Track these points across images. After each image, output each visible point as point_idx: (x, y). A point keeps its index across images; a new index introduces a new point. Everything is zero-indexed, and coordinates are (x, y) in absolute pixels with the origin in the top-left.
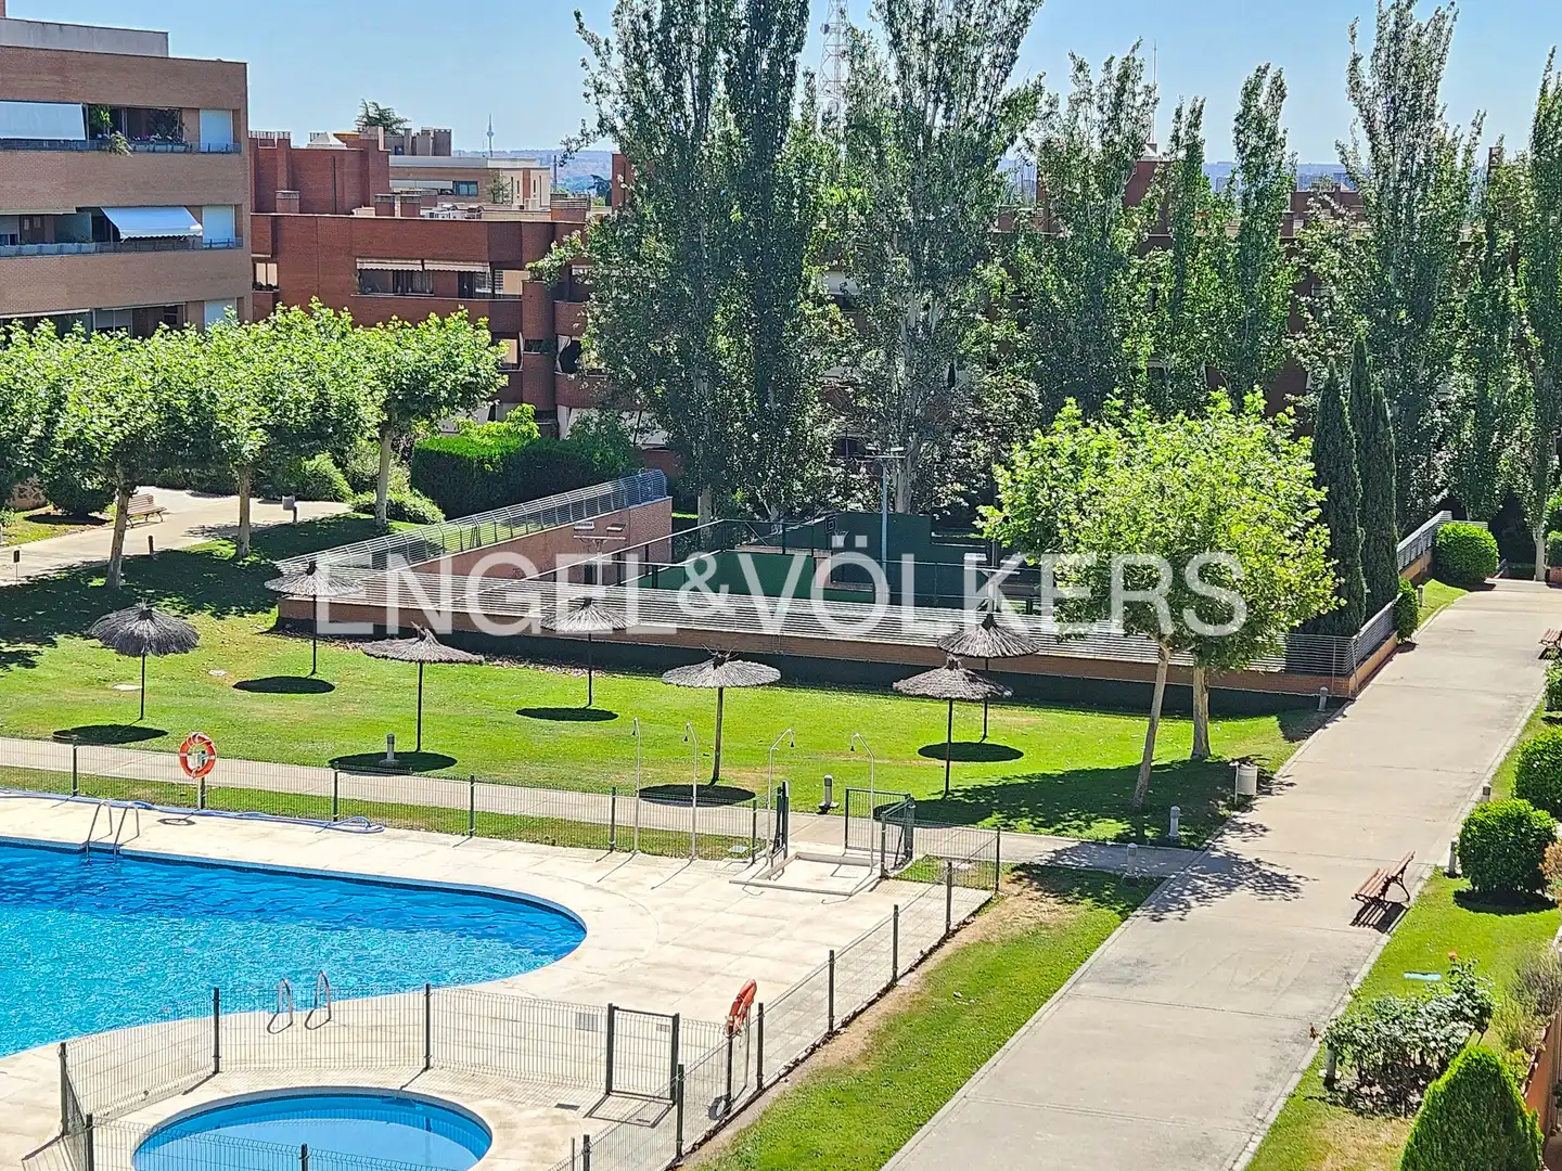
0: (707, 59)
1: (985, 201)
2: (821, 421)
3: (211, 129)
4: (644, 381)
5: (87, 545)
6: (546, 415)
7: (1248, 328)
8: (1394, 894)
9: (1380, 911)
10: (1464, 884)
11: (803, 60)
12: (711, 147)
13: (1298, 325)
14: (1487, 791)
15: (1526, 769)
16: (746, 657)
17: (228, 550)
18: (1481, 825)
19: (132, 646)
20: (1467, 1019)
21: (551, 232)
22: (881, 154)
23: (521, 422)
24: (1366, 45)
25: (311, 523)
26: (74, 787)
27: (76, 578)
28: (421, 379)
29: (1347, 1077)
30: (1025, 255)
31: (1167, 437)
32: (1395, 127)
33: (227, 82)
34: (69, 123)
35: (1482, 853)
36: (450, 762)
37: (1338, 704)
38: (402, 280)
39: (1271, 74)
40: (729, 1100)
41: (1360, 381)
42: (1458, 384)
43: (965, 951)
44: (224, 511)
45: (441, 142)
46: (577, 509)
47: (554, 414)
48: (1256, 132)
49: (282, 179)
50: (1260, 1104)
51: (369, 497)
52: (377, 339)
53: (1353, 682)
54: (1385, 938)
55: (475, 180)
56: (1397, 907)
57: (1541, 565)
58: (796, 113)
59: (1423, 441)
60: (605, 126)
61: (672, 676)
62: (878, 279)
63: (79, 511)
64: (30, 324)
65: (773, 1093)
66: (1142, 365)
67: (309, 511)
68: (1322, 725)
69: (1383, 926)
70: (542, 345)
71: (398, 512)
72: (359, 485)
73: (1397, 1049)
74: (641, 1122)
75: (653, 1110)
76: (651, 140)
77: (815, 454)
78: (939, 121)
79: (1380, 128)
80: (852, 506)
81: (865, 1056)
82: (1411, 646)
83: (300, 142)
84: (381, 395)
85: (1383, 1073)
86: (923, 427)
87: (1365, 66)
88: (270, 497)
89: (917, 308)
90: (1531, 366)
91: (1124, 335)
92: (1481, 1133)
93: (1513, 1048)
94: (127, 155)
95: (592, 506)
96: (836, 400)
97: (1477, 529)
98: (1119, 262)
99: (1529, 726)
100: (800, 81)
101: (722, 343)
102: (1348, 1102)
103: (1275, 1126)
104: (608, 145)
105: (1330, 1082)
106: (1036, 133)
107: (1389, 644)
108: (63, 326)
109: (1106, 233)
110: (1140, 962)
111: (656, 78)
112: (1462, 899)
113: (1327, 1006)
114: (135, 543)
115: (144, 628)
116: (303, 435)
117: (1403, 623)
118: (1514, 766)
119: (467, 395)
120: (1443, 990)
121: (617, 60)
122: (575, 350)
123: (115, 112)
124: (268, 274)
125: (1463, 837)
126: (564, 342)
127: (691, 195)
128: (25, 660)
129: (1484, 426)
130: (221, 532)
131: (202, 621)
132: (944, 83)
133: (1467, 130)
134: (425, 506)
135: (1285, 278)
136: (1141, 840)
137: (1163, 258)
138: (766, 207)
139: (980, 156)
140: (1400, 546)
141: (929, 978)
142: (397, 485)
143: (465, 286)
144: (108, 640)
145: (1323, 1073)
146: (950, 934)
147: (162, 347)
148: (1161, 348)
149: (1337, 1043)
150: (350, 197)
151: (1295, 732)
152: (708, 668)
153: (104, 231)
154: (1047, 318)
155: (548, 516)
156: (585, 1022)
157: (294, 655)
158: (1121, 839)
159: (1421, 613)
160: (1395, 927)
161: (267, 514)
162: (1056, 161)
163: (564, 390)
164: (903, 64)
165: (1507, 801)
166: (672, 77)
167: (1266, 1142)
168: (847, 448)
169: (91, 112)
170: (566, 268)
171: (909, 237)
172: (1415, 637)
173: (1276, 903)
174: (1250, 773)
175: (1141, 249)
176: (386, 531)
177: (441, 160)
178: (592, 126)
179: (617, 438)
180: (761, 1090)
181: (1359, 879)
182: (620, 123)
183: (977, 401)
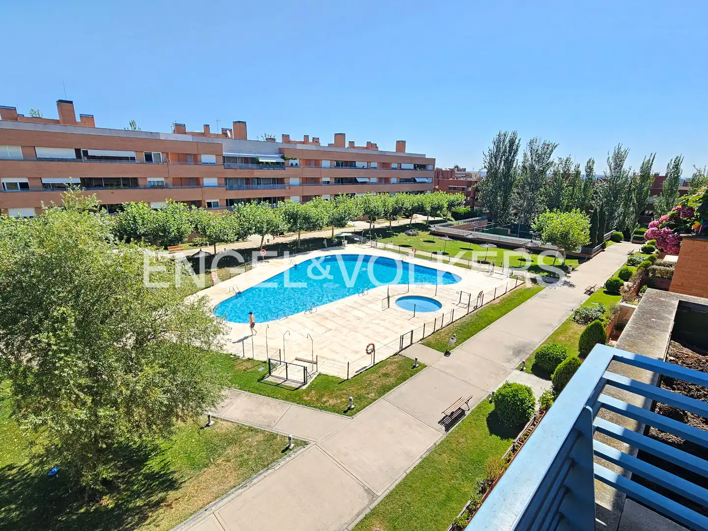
0: (501, 158)
1: (542, 179)
2: (512, 210)
3: (430, 167)
4: (486, 203)
5: (407, 221)
6: (472, 207)
7: (584, 200)
8: (592, 290)
9: (589, 292)
10: (606, 290)
11: (517, 158)
12: (501, 171)
13: (593, 199)
14: (613, 275)
15: (621, 272)
16: (492, 243)
17: (425, 223)
18: (610, 281)
19: (409, 235)
20: (601, 312)
21: (476, 182)
22: (526, 172)
23: (468, 208)
24: (611, 155)
25: (437, 220)
26: (399, 252)
27: (405, 225)
28: (453, 202)
29: (577, 318)
30: (547, 187)
31: (565, 215)
32: (615, 169)
33: (433, 161)
34: (412, 166)
35: (610, 285)
36: (448, 254)
37: (589, 259)
38: (455, 188)
39: (592, 159)
40: (477, 306)
41: (601, 209)
42: (621, 210)
43: (517, 290)
44: (425, 218)
45: (464, 170)
46: (473, 221)
47: (473, 207)
48: (590, 169)
49: (441, 174)
50: (561, 320)
51: (445, 217)
52: (448, 196)
53: (592, 256)
54: (589, 296)
55: (469, 175)
56: (593, 292)
57: (631, 240)
58: (514, 166)
59: (613, 218)
60: (485, 167)
61: (481, 245)
62: (523, 190)
63: (407, 217)
64: (403, 193)
65: (484, 306)
66: (565, 204)
67: (437, 219)
68: (585, 262)
69: (589, 295)
70: (473, 198)
71: (449, 220)
72: (444, 216)
73: (587, 316)
74: (463, 308)
75: (465, 306)
76: (492, 170)
77: (511, 215)
78: (537, 167)
79: (612, 168)
80: (515, 223)
81: (499, 303)
82: (604, 251)
83: (444, 169)
84: (447, 203)
85: (584, 318)
86: (528, 212)
87: (610, 159)
88: (432, 216)
89: (530, 195)
90: (635, 208)
91: (562, 200)
92: (596, 334)
93: (607, 319)
94: (419, 171)
95: (476, 220)
96: (515, 207)
97: (620, 233)
98: (563, 189)
99: (623, 265)
100: (516, 161)
101: (499, 198)
102: (577, 321)
103: (563, 324)
104: (485, 170)
105: (574, 318)
106: (552, 169)
107: (600, 250)
108: (407, 193)
109: (561, 184)
110: (546, 295)
111: (493, 160)
112: (604, 292)
113: (576, 306)
114: (413, 222)
115: (411, 233)
116: (436, 208)
117: (603, 247)
118: (619, 272)
119: (459, 204)
120: (597, 306)
121: (488, 158)
122: (477, 199)
123: (418, 165)
124: (437, 187)
125: (607, 282)
126: (476, 197)
127: (497, 177)
128: (397, 235)
129: (624, 217)
130: (425, 221)
131: (420, 232)
132: (538, 161)
133: (628, 169)
134: (453, 219)
135: (592, 191)
136: (550, 276)
137: (571, 188)
138: (508, 179)
139: (543, 172)
140: (605, 235)
141: (511, 293)
142: (449, 215)
143: (463, 189)
144: (406, 234)
145: (573, 316)
146: (516, 287)
147: (419, 196)
148: (569, 202)
149: (576, 312)
150: (449, 176)
151: (580, 263)
152: (486, 245)
153: (415, 181)
154: (550, 196)
155: (469, 221)
156: (457, 293)
157: (431, 238)
158: (547, 276)
159: (607, 246)
160: (591, 295)
161: (431, 219)
162: (555, 174)
163: (475, 204)
164: (532, 158)
165: (616, 277)
166: (496, 161)
167: (561, 326)
168: (516, 214)
169: (415, 165)
170: (477, 187)
171: (529, 184)
172: (605, 249)
173: (571, 289)
174: (571, 268)
175: (567, 187)
176: (447, 222)
177: (464, 172)
178: (484, 167)
179: (481, 211)
180: (482, 306)
181: (587, 286)
182: (487, 167)
183: (537, 209)
